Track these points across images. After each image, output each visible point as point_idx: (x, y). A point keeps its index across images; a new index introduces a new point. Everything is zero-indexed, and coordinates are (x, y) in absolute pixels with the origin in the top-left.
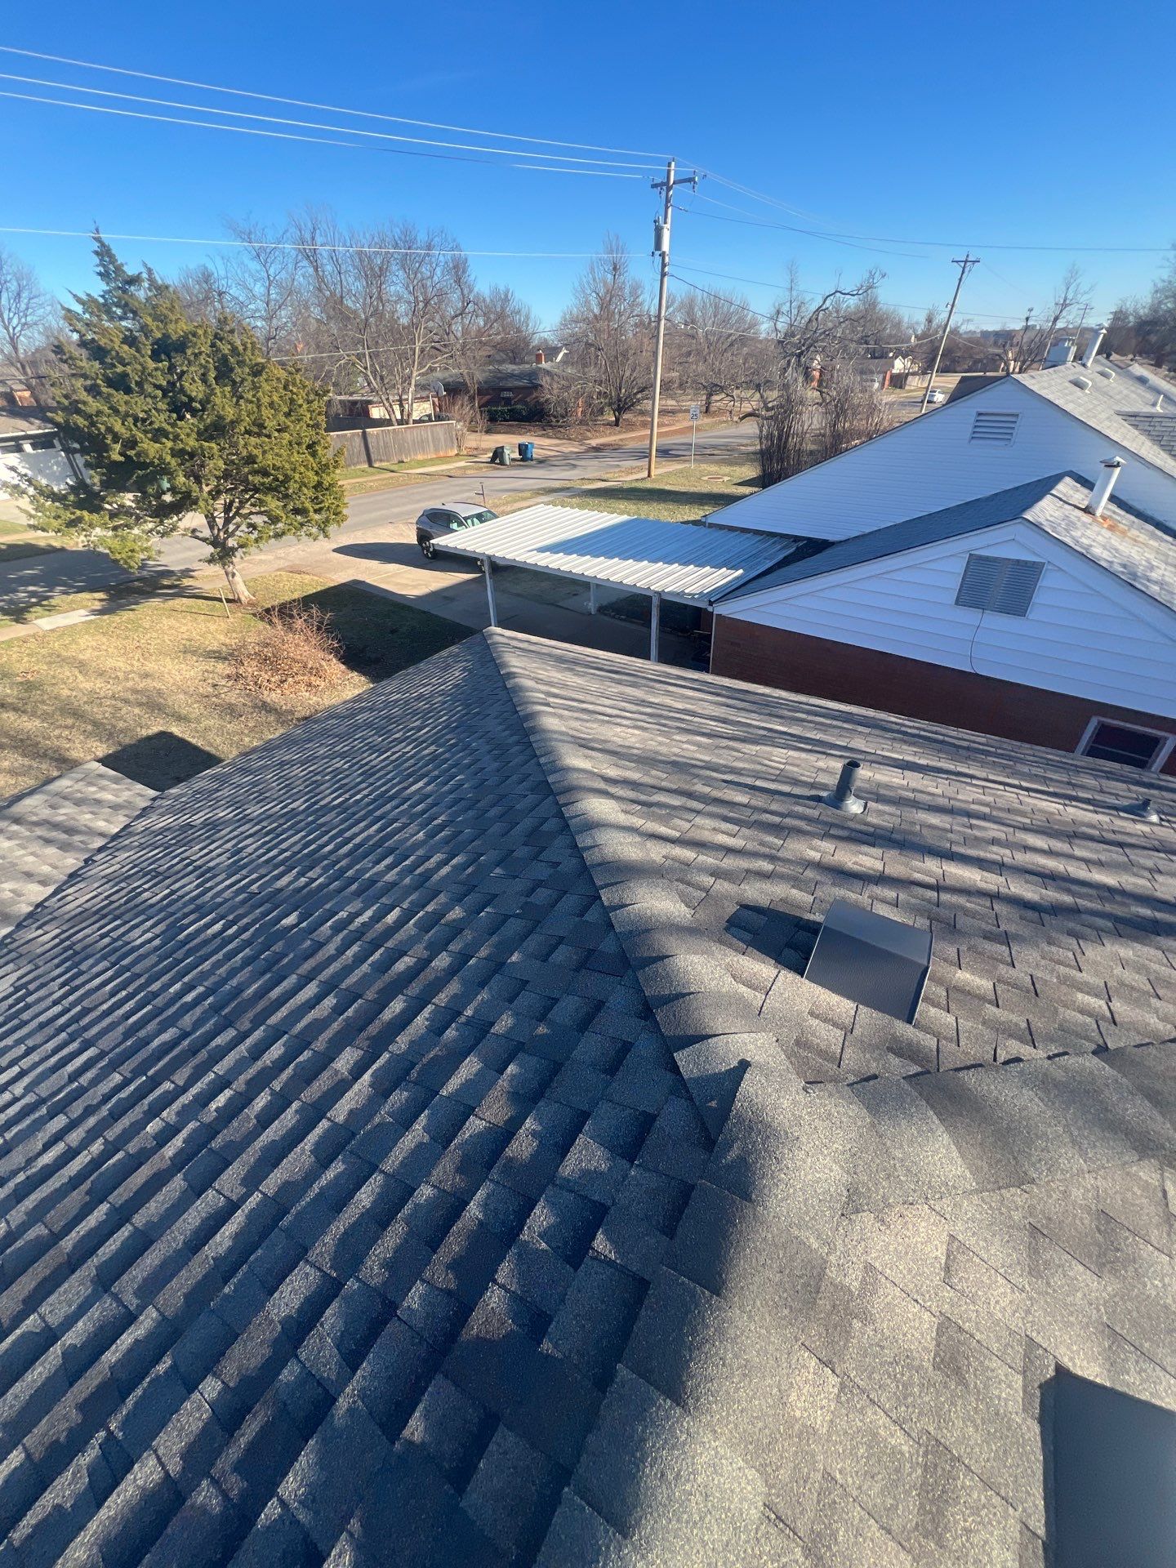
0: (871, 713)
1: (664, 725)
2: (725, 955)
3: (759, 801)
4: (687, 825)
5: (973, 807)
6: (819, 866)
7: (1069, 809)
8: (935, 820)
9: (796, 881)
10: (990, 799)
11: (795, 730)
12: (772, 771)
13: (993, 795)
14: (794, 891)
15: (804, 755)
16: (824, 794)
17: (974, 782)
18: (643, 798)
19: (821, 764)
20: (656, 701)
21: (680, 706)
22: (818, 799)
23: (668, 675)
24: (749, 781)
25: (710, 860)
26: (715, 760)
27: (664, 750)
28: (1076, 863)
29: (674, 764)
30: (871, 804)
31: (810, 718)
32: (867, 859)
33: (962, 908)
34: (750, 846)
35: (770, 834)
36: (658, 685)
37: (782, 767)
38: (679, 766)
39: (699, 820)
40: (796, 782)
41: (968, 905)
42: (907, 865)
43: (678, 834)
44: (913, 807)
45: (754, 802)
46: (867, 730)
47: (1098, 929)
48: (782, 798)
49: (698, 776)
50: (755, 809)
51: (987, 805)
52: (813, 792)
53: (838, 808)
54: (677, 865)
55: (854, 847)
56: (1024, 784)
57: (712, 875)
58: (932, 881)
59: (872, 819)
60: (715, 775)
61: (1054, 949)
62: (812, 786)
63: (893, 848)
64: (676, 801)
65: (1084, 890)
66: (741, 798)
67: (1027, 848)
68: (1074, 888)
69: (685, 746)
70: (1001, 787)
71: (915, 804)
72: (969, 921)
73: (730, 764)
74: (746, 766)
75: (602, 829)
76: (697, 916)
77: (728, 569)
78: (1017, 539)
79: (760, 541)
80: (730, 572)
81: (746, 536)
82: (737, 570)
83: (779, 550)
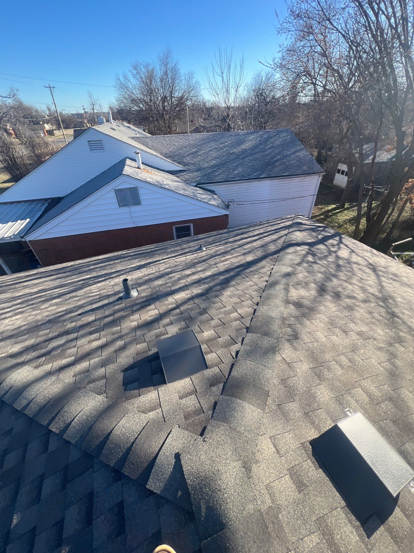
0: (116, 254)
1: (33, 304)
2: (133, 404)
3: (100, 314)
4: (74, 350)
5: (166, 271)
6: (139, 327)
7: (188, 257)
8: (160, 282)
9: (136, 341)
10: (168, 265)
11: (94, 274)
12: (95, 298)
13: (168, 263)
14: (138, 346)
15: (104, 283)
16: (121, 295)
17: (161, 262)
18: (43, 351)
19: (112, 283)
20: (21, 294)
21: (36, 290)
22: (120, 299)
23: (21, 278)
24: (89, 308)
25: (97, 360)
26: (69, 307)
27: (39, 317)
28: (200, 273)
29: (49, 321)
30: (139, 289)
31: (96, 266)
32: (151, 313)
33: (188, 309)
34: (109, 338)
35: (113, 327)
36: (17, 286)
37: (99, 293)
38: (52, 322)
39: (79, 343)
40: (108, 296)
41: (189, 307)
42: (164, 305)
43: (73, 358)
44: (151, 281)
45: (98, 317)
46: (119, 261)
47: (219, 290)
48: (108, 307)
49: (65, 321)
50: (100, 319)
51: (169, 268)
52: (117, 297)
53: (130, 298)
54: (82, 375)
55: (145, 310)
56: (173, 255)
57: (102, 367)
58: (174, 305)
59: (143, 295)
60: (73, 314)
61: (216, 305)
62: (115, 294)
63: (156, 301)
64: (61, 341)
65: (208, 280)
66: (91, 318)
67: (188, 276)
68: (206, 281)
69: (50, 309)
70: (168, 260)
71: (151, 280)
72: (193, 312)
73: (76, 305)
74: (84, 301)
75: (28, 389)
76: (109, 395)
77: (21, 220)
78: (125, 181)
79: (29, 205)
80: (23, 221)
81: (20, 204)
82: (26, 219)
83: (41, 206)
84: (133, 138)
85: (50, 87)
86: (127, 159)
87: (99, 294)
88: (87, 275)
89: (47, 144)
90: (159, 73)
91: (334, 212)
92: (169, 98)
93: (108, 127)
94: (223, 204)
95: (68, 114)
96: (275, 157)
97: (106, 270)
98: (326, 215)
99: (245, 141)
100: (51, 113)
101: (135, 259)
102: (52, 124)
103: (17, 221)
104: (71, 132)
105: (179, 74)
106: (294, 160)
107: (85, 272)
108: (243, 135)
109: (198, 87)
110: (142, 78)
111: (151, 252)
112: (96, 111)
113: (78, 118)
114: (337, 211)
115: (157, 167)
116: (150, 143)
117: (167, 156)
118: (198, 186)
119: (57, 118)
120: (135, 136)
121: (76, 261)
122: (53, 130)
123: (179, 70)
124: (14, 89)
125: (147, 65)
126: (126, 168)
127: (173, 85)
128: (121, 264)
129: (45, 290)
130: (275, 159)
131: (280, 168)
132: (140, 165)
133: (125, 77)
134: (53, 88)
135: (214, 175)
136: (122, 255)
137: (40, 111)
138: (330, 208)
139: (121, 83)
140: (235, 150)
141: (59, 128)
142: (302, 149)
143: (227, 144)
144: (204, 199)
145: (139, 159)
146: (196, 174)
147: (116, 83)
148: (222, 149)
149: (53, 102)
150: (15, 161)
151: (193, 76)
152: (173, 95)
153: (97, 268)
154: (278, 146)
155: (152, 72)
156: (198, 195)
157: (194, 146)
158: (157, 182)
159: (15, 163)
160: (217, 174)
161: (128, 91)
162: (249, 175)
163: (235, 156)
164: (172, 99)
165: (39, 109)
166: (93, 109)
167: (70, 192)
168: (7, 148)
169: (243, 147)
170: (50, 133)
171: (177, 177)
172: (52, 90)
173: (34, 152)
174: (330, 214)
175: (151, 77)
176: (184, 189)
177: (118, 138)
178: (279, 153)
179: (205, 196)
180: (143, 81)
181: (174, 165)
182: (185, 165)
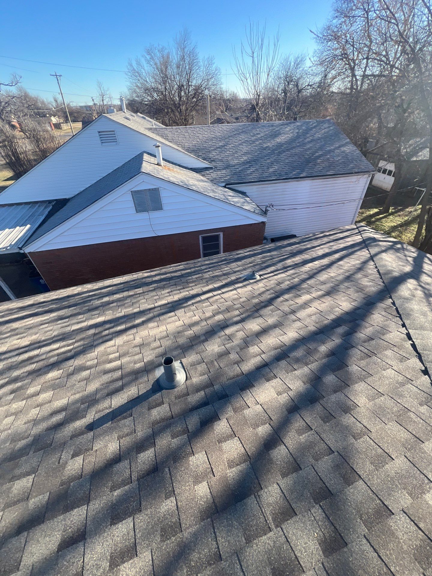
5: (216, 318)
7: (239, 291)
13: (214, 303)
17: (202, 298)
28: (276, 332)
30: (184, 361)
37: (119, 363)
46: (141, 290)
50: (129, 453)
53: (175, 386)
56: (215, 286)
59: (196, 380)
60: (79, 424)
62: (147, 370)
77: (20, 227)
78: (144, 181)
79: (30, 207)
80: (22, 228)
81: (21, 207)
82: (26, 226)
83: (44, 209)
84: (150, 129)
85: (56, 76)
86: (145, 154)
87: (120, 368)
88: (99, 315)
89: (52, 138)
90: (175, 58)
91: (378, 217)
92: (185, 87)
93: (121, 116)
94: (258, 208)
95: (76, 106)
96: (316, 152)
97: (126, 308)
98: (368, 220)
99: (280, 134)
100: (58, 104)
101: (163, 288)
102: (59, 117)
103: (15, 227)
104: (79, 125)
105: (197, 59)
106: (338, 156)
107: (96, 308)
108: (278, 126)
109: (219, 74)
110: (156, 64)
111: (182, 276)
112: (105, 103)
113: (87, 110)
114: (381, 216)
115: (179, 163)
116: (170, 135)
117: (190, 150)
118: (227, 186)
119: (64, 110)
120: (151, 127)
121: (85, 286)
122: (60, 123)
123: (196, 55)
124: (17, 76)
125: (162, 49)
126: (144, 164)
127: (190, 72)
128: (146, 297)
129: (39, 342)
130: (317, 154)
131: (323, 165)
132: (160, 161)
133: (138, 63)
134: (60, 76)
135: (246, 173)
136: (144, 280)
137: (47, 103)
138: (372, 213)
139: (134, 70)
140: (269, 144)
141: (66, 121)
142: (347, 143)
143: (259, 136)
144: (237, 202)
145: (159, 153)
146: (225, 172)
147: (128, 69)
148: (254, 142)
149: (60, 92)
150: (18, 157)
151: (213, 62)
152: (190, 83)
153: (113, 302)
154: (319, 139)
155: (168, 57)
156: (230, 198)
157: (221, 139)
158: (182, 182)
159: (18, 159)
160: (249, 172)
161: (142, 78)
162: (286, 174)
163: (269, 151)
164: (189, 87)
165: (45, 100)
166: (103, 100)
167: (78, 192)
168: (9, 142)
169: (279, 140)
170: (57, 126)
171: (203, 175)
172: (59, 79)
173: (38, 146)
174: (373, 219)
175: (166, 64)
176: (214, 191)
177: (134, 128)
178: (321, 148)
179: (237, 199)
180: (157, 68)
181: (199, 162)
182: (211, 161)
